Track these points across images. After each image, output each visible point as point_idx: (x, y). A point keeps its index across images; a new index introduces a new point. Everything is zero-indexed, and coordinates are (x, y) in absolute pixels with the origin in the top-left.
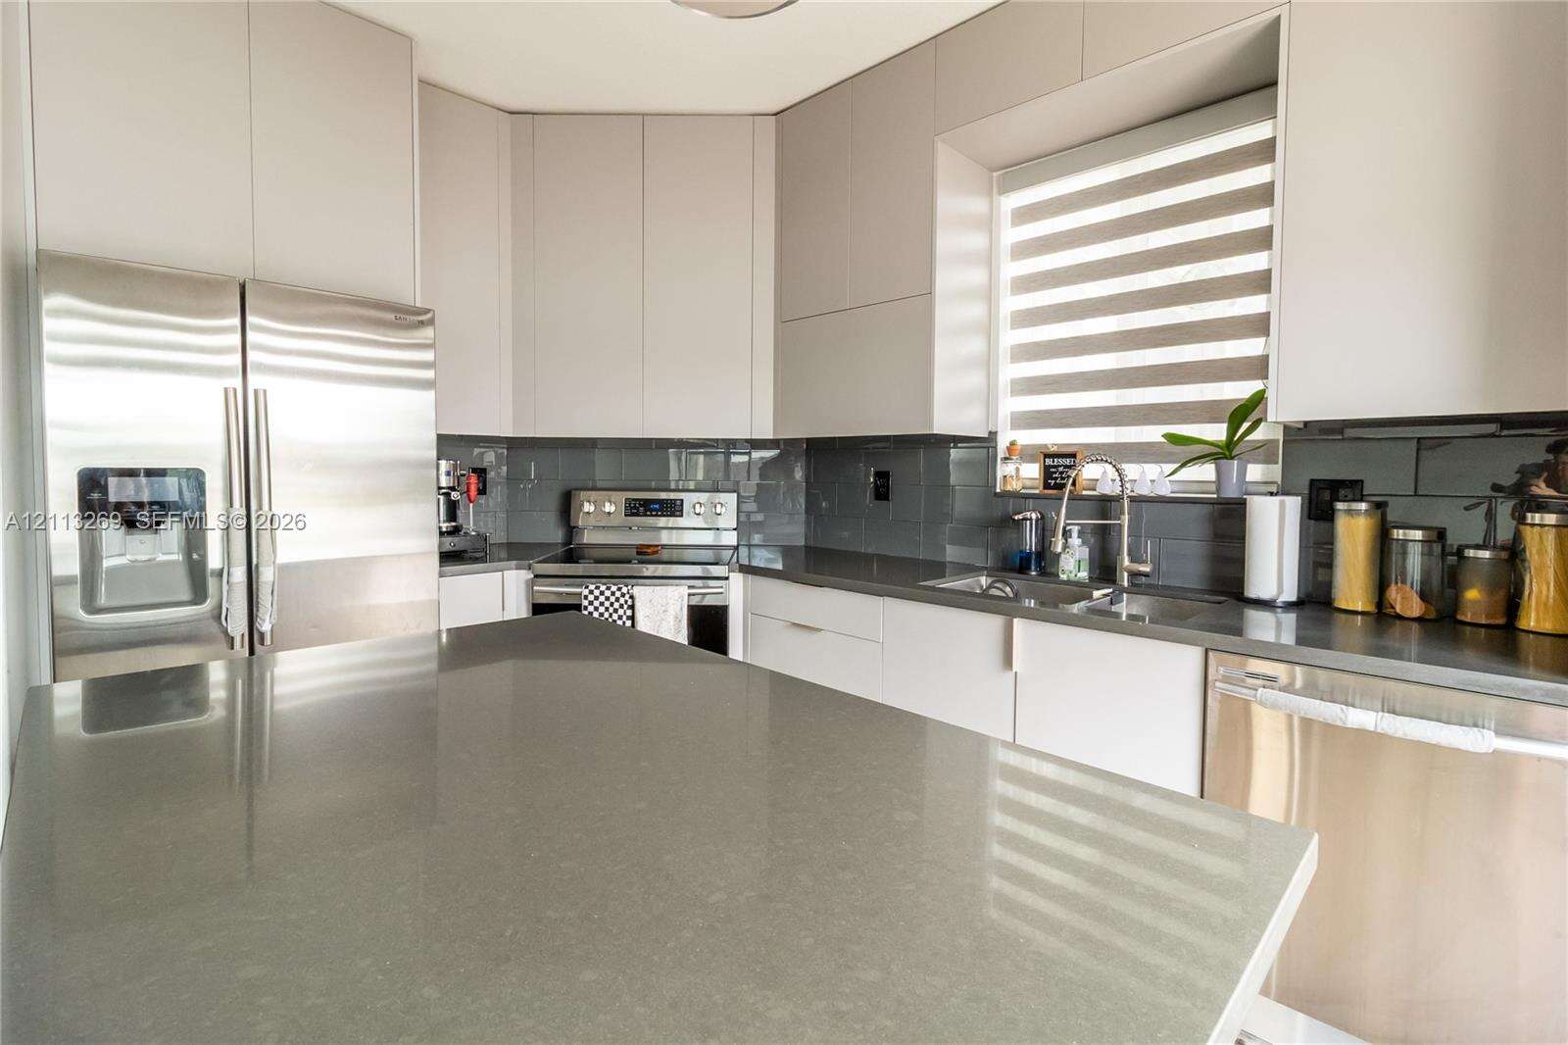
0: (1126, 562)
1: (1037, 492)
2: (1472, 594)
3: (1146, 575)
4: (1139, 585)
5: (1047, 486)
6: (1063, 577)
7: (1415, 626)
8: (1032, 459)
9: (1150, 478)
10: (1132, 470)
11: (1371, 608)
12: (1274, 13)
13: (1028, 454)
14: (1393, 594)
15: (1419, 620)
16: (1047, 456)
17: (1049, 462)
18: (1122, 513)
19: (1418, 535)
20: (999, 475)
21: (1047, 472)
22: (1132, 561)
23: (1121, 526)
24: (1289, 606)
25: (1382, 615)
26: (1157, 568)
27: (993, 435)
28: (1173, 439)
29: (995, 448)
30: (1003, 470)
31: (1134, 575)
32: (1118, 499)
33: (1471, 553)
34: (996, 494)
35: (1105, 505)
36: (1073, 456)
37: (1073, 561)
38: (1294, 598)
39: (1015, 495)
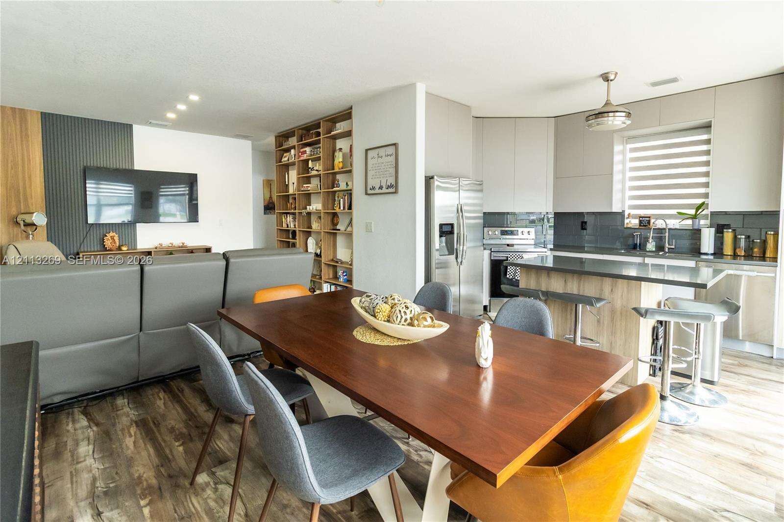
0: (667, 246)
1: (637, 227)
2: (756, 250)
3: (673, 249)
4: (671, 250)
5: (640, 226)
6: (648, 250)
7: (743, 258)
8: (636, 218)
9: (674, 223)
10: (668, 221)
11: (732, 254)
12: (710, 119)
13: (635, 217)
14: (738, 250)
15: (744, 256)
16: (640, 217)
17: (641, 219)
18: (666, 232)
19: (744, 237)
20: (625, 223)
21: (640, 221)
22: (669, 245)
23: (665, 236)
24: (712, 254)
25: (735, 256)
26: (675, 246)
27: (624, 211)
28: (679, 213)
29: (624, 215)
30: (626, 221)
31: (669, 249)
32: (665, 229)
33: (755, 241)
34: (625, 228)
35: (661, 231)
36: (650, 217)
37: (651, 246)
38: (713, 252)
39: (630, 228)
